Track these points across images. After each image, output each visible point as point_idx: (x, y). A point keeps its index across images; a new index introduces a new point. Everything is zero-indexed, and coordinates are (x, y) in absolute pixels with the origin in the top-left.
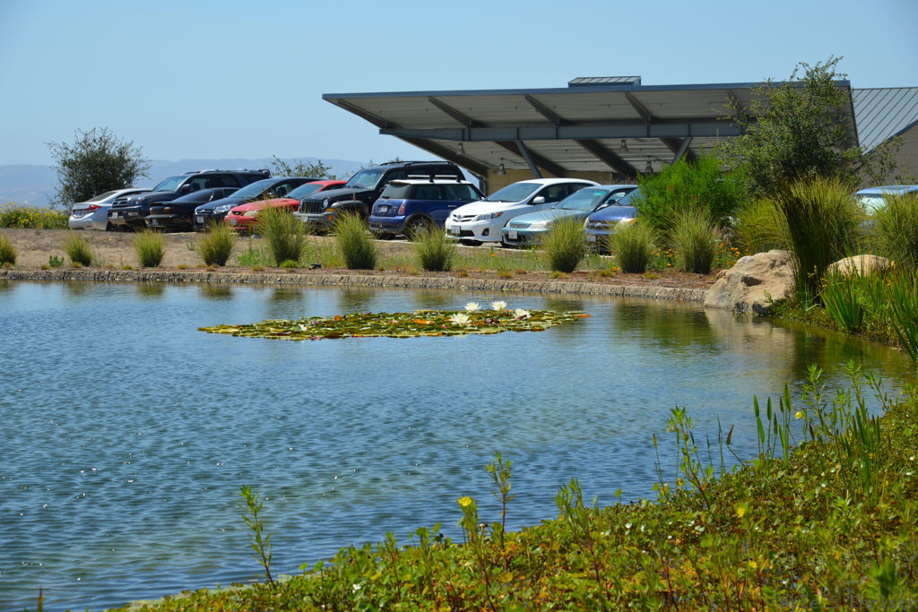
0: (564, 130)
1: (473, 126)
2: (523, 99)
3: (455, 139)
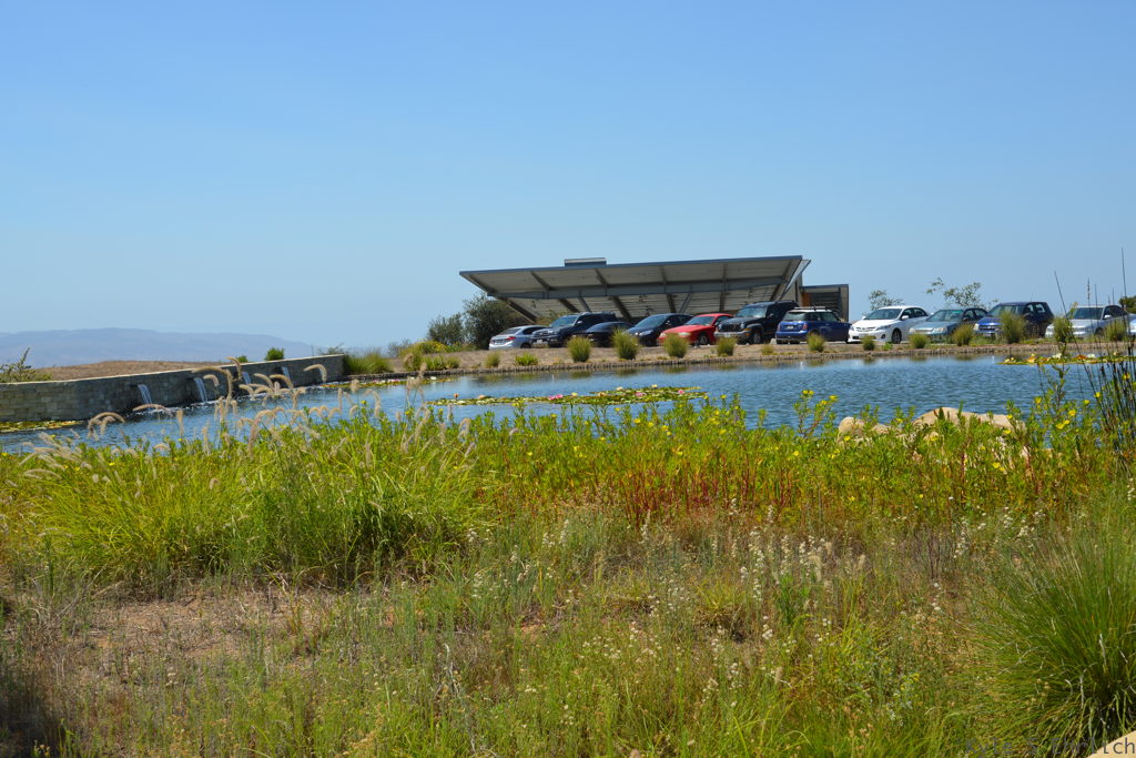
1: (549, 290)
3: (537, 298)
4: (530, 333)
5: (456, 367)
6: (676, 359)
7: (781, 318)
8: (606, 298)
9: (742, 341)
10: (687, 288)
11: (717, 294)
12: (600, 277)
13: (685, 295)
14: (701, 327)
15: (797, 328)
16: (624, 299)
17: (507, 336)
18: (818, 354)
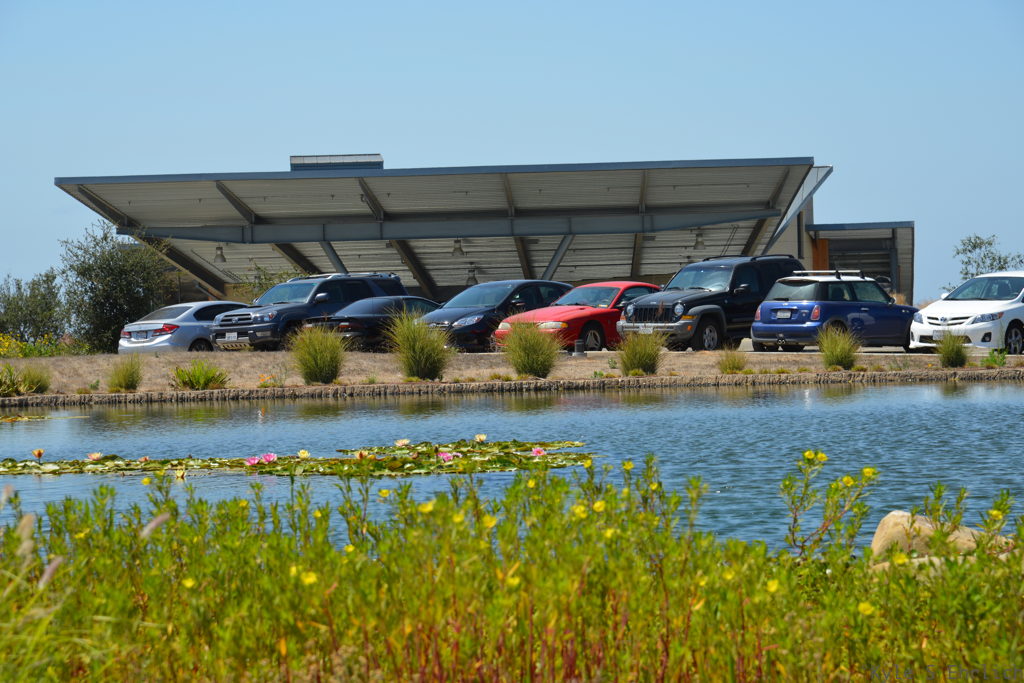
1: (255, 223)
3: (228, 241)
4: (212, 318)
5: (42, 389)
6: (530, 380)
7: (763, 293)
8: (383, 244)
9: (678, 343)
10: (559, 223)
11: (627, 240)
12: (369, 196)
13: (557, 240)
14: (588, 311)
15: (798, 315)
16: (421, 246)
17: (159, 324)
18: (843, 373)
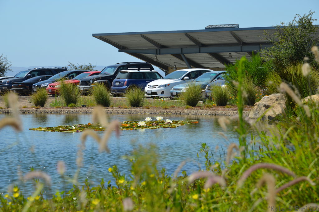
0: (203, 49)
1: (161, 48)
2: (184, 35)
7: (116, 76)
